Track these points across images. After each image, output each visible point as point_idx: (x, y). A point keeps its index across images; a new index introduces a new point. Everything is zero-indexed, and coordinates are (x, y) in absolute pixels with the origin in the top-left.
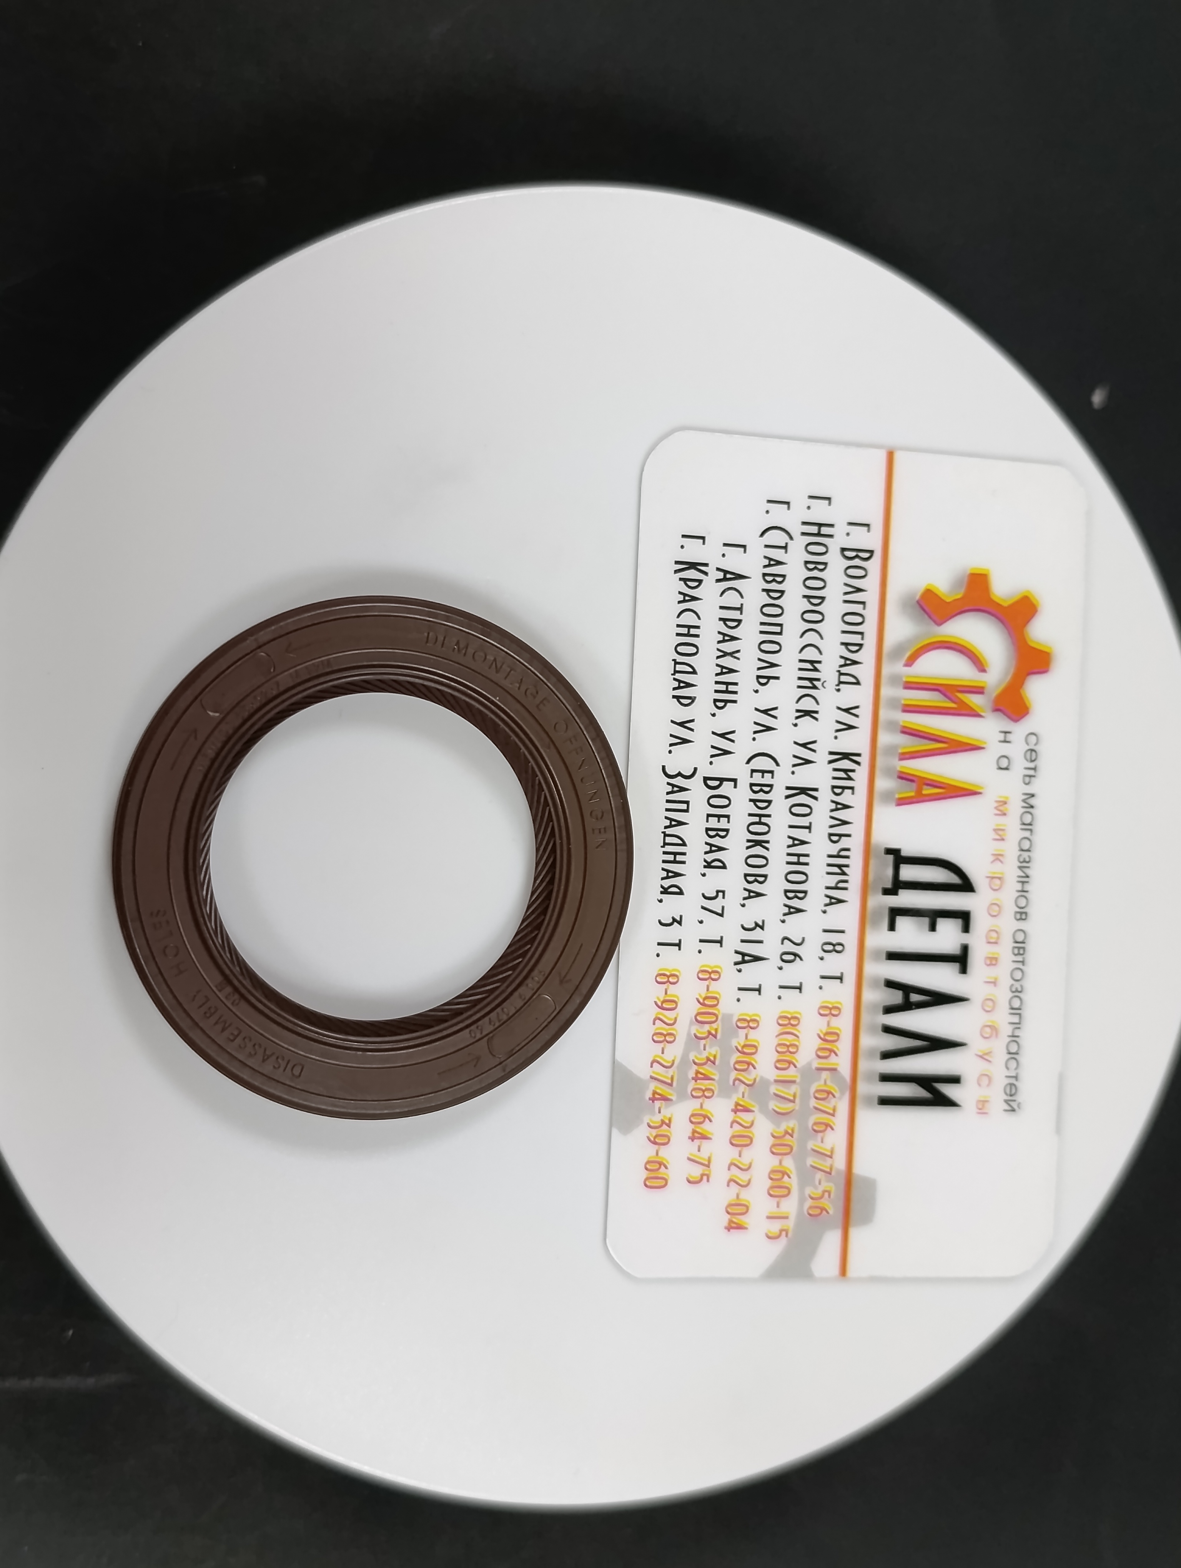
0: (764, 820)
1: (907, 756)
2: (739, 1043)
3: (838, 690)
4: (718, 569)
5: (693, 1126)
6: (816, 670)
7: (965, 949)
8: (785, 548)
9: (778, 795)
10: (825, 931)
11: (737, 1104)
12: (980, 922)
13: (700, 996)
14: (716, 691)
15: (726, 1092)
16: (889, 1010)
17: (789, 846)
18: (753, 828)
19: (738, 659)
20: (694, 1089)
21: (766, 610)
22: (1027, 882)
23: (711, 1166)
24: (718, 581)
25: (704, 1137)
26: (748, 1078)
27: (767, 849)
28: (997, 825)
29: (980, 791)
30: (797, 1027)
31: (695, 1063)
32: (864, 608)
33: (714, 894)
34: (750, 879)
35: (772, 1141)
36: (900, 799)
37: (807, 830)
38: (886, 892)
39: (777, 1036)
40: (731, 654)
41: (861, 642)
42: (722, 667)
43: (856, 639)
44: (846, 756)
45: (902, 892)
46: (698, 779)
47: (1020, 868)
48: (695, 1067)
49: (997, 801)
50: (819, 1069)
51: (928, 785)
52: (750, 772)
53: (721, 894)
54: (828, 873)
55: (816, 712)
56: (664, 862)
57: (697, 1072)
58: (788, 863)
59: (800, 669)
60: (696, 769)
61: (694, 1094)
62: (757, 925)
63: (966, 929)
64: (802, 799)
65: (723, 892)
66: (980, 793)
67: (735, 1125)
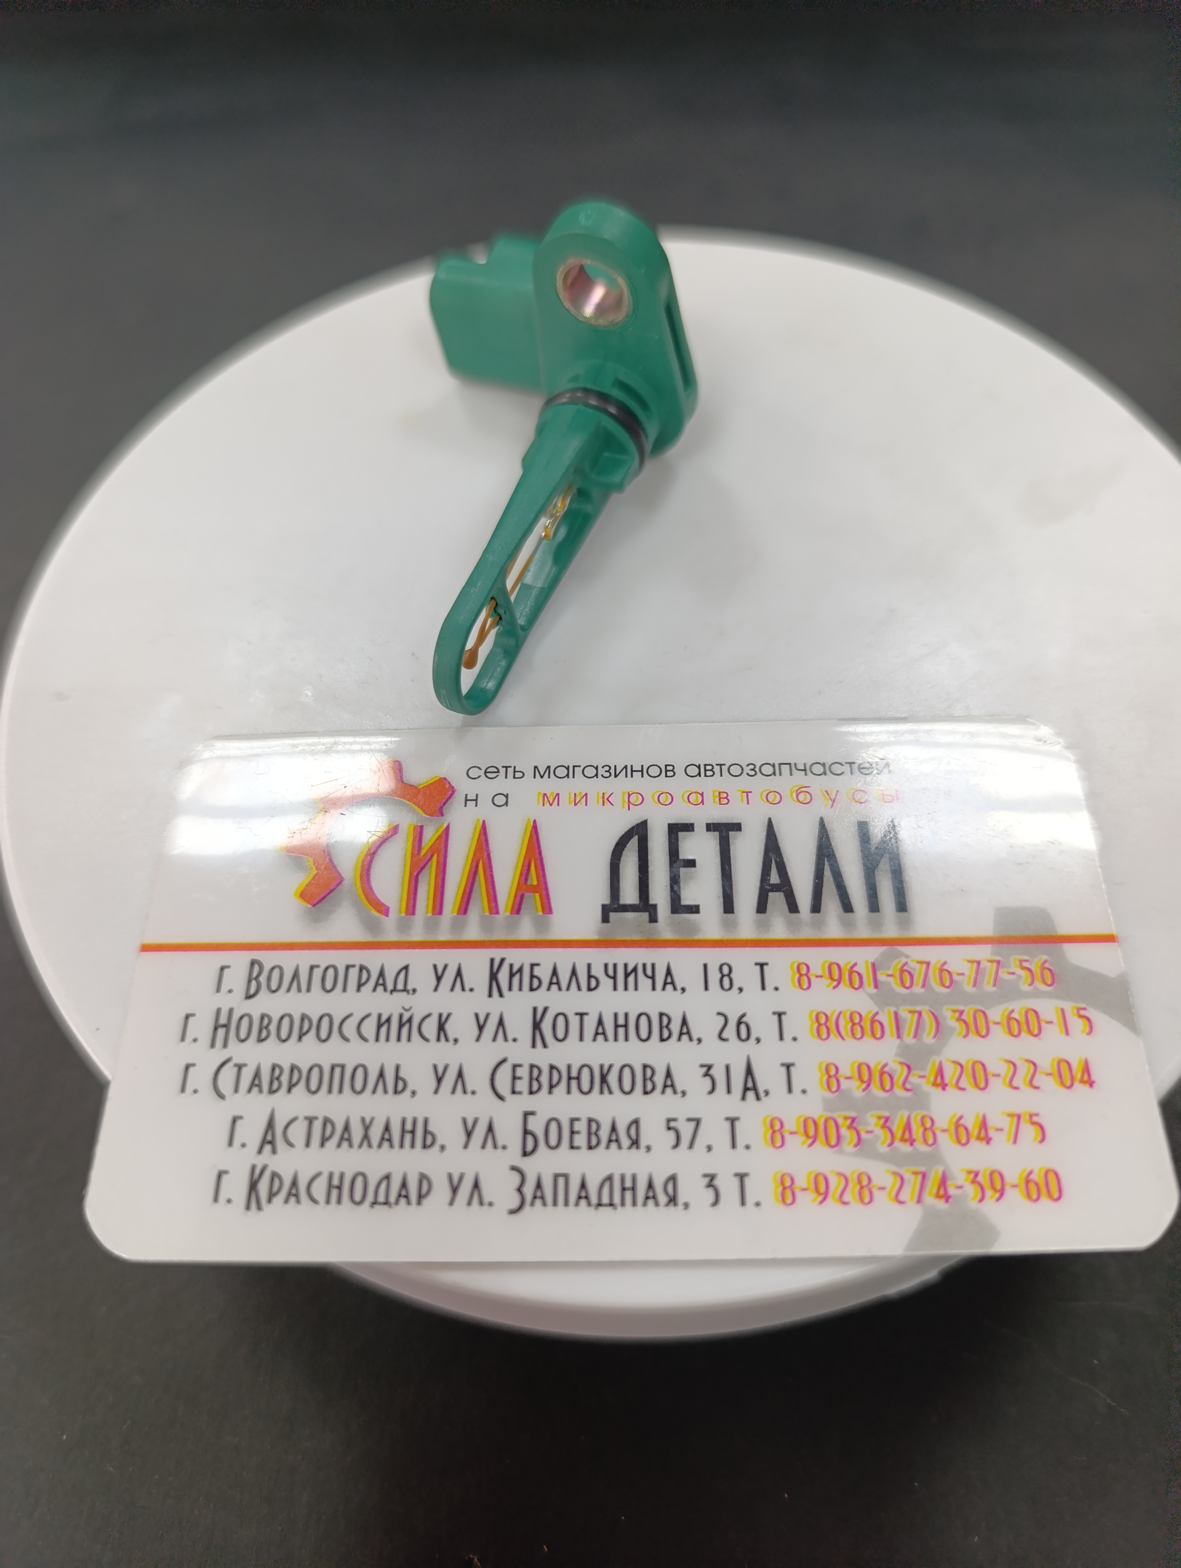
0: (574, 1074)
1: (493, 905)
2: (858, 1088)
3: (414, 991)
4: (260, 1151)
5: (973, 1141)
6: (388, 1020)
7: (710, 827)
8: (240, 1067)
9: (542, 1058)
10: (706, 988)
11: (935, 1084)
12: (680, 813)
13: (803, 1143)
14: (413, 1145)
15: (920, 1100)
16: (793, 907)
17: (606, 1040)
18: (585, 1087)
19: (372, 1120)
20: (925, 1141)
21: (313, 1086)
22: (632, 766)
23: (1017, 1111)
24: (274, 1151)
25: (984, 1124)
26: (900, 1073)
27: (611, 1067)
28: (570, 803)
29: (532, 822)
30: (829, 1014)
31: (891, 1144)
32: (318, 966)
33: (672, 1134)
34: (649, 1086)
35: (973, 1036)
36: (544, 912)
37: (586, 1018)
38: (653, 919)
39: (843, 1038)
40: (367, 1128)
41: (356, 970)
42: (383, 1139)
43: (354, 973)
44: (493, 977)
45: (651, 902)
46: (526, 1164)
47: (616, 776)
48: (898, 1144)
49: (544, 805)
50: (876, 986)
51: (526, 880)
52: (515, 1096)
53: (672, 1124)
54: (636, 989)
55: (440, 1016)
56: (634, 1204)
57: (903, 1140)
58: (626, 1039)
59: (387, 1039)
60: (514, 1168)
61: (931, 1141)
62: (706, 1074)
63: (688, 827)
64: (546, 1026)
65: (669, 1120)
66: (535, 821)
67: (961, 1084)
